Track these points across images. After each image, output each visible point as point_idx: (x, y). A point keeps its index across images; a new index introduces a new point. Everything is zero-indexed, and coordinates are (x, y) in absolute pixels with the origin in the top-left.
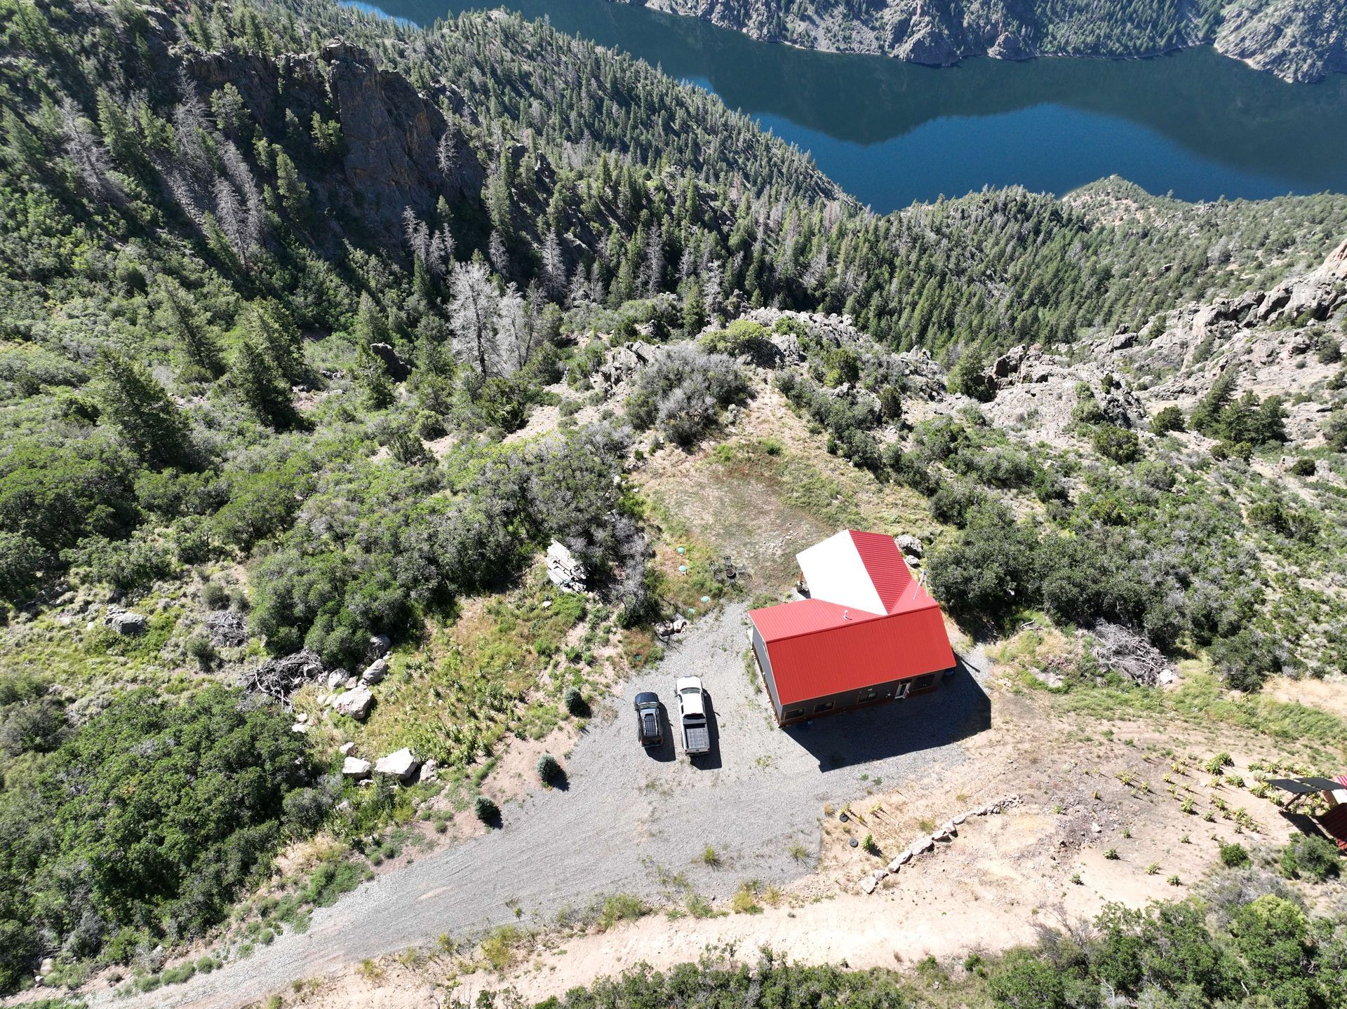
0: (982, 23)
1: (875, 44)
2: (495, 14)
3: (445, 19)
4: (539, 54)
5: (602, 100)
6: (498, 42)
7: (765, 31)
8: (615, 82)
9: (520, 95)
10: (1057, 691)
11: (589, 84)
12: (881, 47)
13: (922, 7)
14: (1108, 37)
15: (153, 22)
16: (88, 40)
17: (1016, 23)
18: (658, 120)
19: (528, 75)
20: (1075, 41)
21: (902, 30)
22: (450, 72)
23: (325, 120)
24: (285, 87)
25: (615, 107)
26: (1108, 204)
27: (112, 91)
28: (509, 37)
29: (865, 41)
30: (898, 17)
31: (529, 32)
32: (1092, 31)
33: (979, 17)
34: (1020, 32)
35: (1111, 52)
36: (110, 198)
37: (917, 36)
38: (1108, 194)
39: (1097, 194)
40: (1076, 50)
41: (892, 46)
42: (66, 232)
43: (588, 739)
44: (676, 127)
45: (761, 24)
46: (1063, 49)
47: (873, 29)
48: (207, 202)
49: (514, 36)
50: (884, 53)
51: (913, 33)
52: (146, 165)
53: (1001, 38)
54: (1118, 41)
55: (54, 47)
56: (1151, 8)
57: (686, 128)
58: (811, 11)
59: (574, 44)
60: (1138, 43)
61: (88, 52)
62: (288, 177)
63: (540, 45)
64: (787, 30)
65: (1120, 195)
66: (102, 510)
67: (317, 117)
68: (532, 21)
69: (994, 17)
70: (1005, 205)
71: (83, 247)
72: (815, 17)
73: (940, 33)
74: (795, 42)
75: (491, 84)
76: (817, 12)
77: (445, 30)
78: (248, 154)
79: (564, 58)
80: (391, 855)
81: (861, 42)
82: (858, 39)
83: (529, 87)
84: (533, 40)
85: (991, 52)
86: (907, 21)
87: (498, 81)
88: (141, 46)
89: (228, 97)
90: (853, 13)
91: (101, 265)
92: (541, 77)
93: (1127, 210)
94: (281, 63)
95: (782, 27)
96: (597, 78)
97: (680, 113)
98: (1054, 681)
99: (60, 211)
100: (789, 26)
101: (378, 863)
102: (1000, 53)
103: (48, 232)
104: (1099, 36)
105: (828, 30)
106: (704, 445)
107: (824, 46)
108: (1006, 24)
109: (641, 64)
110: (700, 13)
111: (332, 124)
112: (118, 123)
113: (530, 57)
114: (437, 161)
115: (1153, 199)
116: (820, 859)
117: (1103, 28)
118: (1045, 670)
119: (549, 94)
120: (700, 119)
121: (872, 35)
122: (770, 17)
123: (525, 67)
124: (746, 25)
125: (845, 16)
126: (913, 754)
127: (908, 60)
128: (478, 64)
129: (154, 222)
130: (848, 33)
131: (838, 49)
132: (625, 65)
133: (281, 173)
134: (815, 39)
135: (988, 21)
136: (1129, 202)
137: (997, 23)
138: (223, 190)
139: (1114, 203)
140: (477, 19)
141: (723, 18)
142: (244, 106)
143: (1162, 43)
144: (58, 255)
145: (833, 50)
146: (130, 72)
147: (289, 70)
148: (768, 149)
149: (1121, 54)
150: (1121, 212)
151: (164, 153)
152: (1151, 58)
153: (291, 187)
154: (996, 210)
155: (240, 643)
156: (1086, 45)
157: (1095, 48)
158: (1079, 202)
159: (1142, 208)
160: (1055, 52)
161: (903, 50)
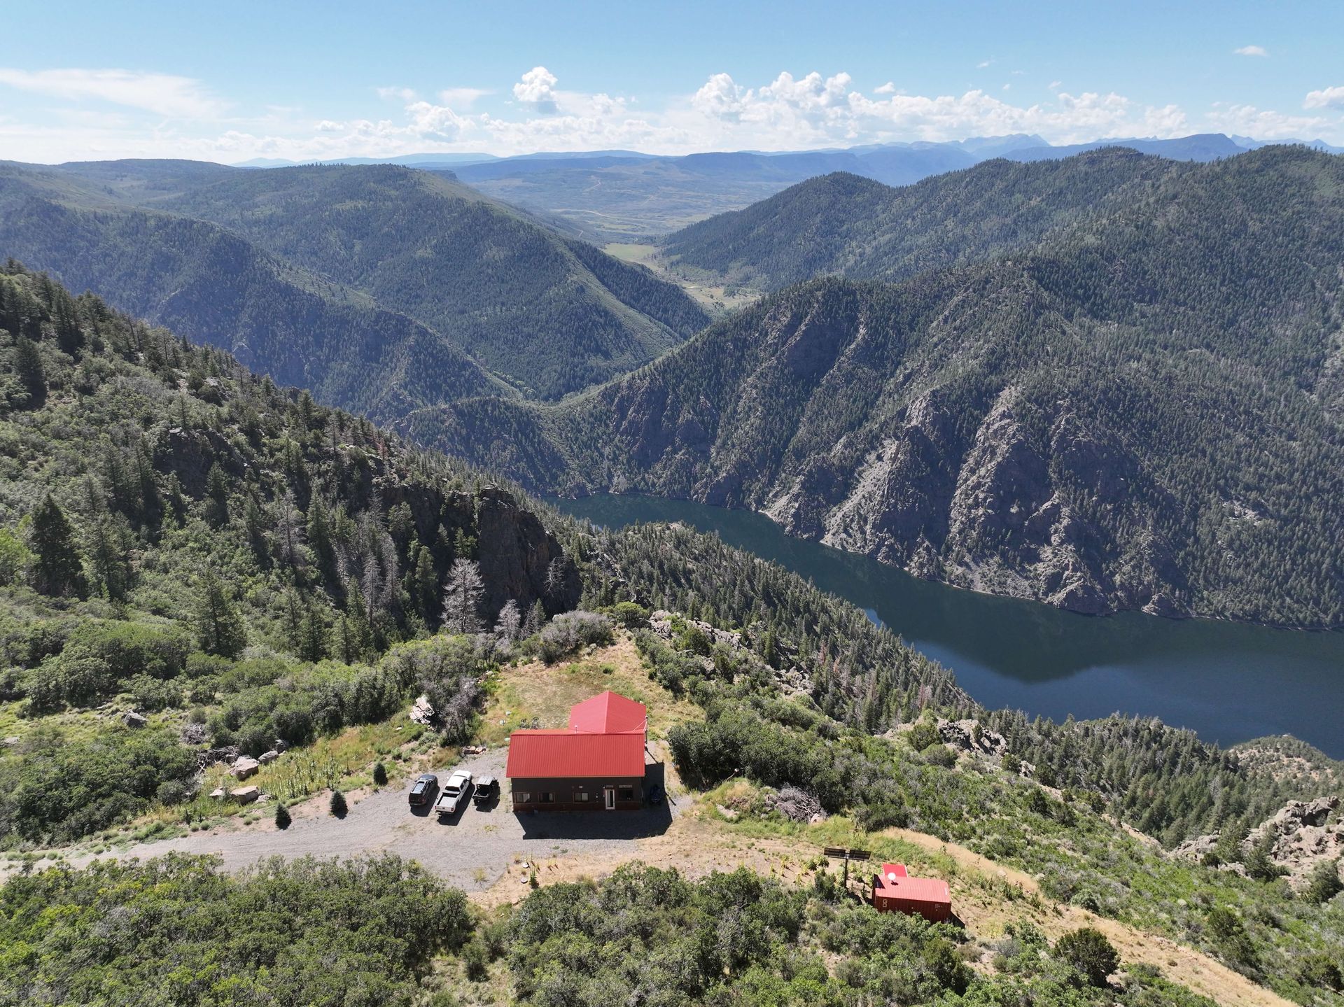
0: (1134, 583)
1: (1029, 591)
2: (674, 526)
3: (632, 524)
4: (704, 557)
5: (752, 598)
6: (669, 546)
7: (925, 571)
8: (766, 587)
9: (680, 585)
10: (730, 821)
11: (742, 585)
12: (1035, 594)
13: (1073, 564)
14: (1267, 607)
15: (371, 463)
16: (324, 467)
17: (1169, 586)
18: (801, 622)
19: (691, 572)
20: (1233, 607)
21: (1055, 582)
22: (624, 561)
23: (466, 535)
24: (446, 511)
25: (764, 606)
26: (1278, 759)
27: (326, 499)
28: (680, 542)
29: (1018, 587)
30: (1050, 571)
31: (699, 542)
32: (1249, 601)
33: (1132, 578)
34: (1173, 594)
35: (1273, 621)
36: (292, 560)
37: (1069, 588)
38: (1277, 750)
39: (1265, 748)
40: (1234, 616)
41: (1046, 594)
42: (253, 574)
43: (377, 796)
44: (818, 629)
45: (921, 566)
46: (1221, 613)
47: (1027, 578)
48: (356, 570)
49: (685, 543)
50: (1038, 599)
51: (1065, 585)
52: (329, 546)
53: (1155, 597)
54: (1279, 612)
55: (300, 469)
56: (1309, 586)
57: (826, 630)
58: (968, 559)
59: (736, 553)
60: (1301, 616)
61: (320, 475)
62: (425, 568)
63: (707, 552)
64: (945, 572)
65: (1291, 753)
66: (159, 662)
67: (461, 531)
68: (703, 533)
69: (1146, 580)
70: (1137, 731)
71: (260, 585)
72: (972, 564)
73: (1093, 588)
74: (952, 582)
75: (656, 572)
76: (973, 560)
77: (630, 533)
78: (402, 549)
79: (724, 563)
80: (205, 828)
81: (1015, 588)
82: (1013, 584)
83: (689, 581)
84: (702, 547)
85: (1145, 609)
86: (1060, 575)
87: (663, 572)
88: (357, 475)
89: (402, 511)
90: (1007, 563)
91: (264, 597)
92: (701, 574)
93: (1300, 767)
94: (447, 496)
95: (940, 569)
96: (751, 582)
97: (823, 618)
98: (731, 814)
99: (255, 562)
100: (948, 569)
101: (195, 830)
102: (1155, 611)
103: (241, 572)
104: (1257, 605)
105: (984, 575)
106: (561, 664)
107: (979, 588)
108: (1159, 587)
109: (794, 576)
110: (867, 551)
111: (471, 538)
112: (318, 514)
113: (696, 559)
114: (546, 577)
115: (1330, 761)
116: (494, 885)
117: (1261, 600)
118: (728, 807)
119: (706, 588)
120: (842, 626)
121: (1026, 583)
122: (930, 560)
123: (690, 566)
124: (907, 565)
125: (1000, 565)
126: (602, 841)
127: (1062, 607)
128: (649, 557)
129: (316, 581)
130: (1003, 579)
131: (993, 591)
132: (779, 575)
133: (420, 563)
134: (972, 581)
135: (1141, 583)
136: (1302, 760)
137: (1150, 584)
138: (371, 563)
139: (1285, 760)
140: (658, 528)
141: (887, 557)
142: (413, 518)
143: (1328, 619)
144: (239, 587)
145: (989, 593)
146: (342, 489)
147: (452, 500)
148: (906, 658)
149: (1283, 624)
150: (1295, 770)
151: (343, 540)
152: (1317, 631)
153: (425, 573)
154: (1126, 734)
155: (198, 743)
156: (1245, 612)
157: (1255, 616)
158: (1245, 755)
159: (1318, 768)
160: (1213, 615)
161: (1058, 598)
